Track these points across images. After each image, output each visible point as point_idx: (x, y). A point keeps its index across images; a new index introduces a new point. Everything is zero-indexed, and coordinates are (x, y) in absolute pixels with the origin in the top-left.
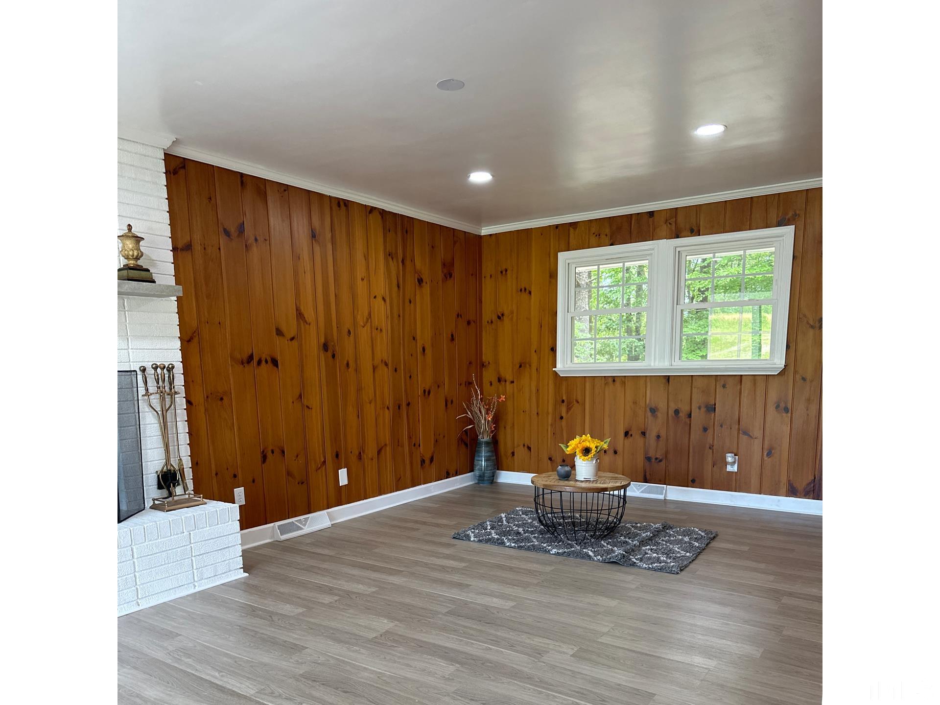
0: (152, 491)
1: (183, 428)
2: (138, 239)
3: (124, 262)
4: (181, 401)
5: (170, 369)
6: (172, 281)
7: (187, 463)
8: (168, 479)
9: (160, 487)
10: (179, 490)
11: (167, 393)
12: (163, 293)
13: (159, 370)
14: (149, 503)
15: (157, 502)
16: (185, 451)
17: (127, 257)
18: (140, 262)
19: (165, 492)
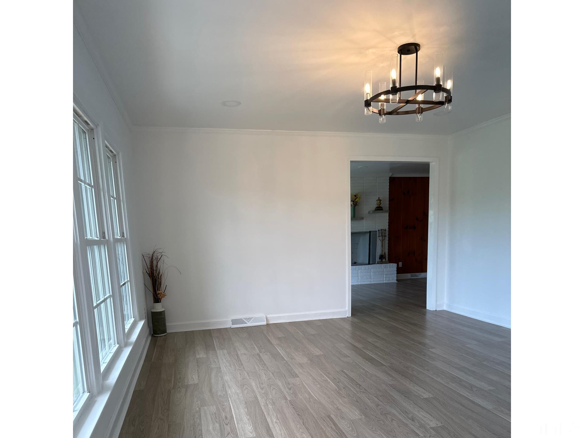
0: (377, 259)
1: (387, 245)
2: (380, 200)
3: (377, 206)
4: (387, 238)
5: (385, 230)
6: (388, 209)
7: (387, 254)
8: (382, 257)
9: (380, 259)
10: (384, 260)
11: (383, 236)
12: (386, 212)
13: (382, 231)
14: (376, 263)
15: (379, 262)
16: (387, 251)
17: (378, 205)
18: (380, 206)
19: (380, 260)
